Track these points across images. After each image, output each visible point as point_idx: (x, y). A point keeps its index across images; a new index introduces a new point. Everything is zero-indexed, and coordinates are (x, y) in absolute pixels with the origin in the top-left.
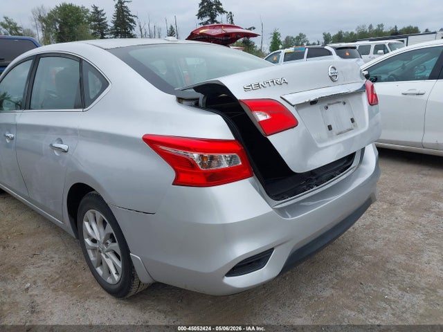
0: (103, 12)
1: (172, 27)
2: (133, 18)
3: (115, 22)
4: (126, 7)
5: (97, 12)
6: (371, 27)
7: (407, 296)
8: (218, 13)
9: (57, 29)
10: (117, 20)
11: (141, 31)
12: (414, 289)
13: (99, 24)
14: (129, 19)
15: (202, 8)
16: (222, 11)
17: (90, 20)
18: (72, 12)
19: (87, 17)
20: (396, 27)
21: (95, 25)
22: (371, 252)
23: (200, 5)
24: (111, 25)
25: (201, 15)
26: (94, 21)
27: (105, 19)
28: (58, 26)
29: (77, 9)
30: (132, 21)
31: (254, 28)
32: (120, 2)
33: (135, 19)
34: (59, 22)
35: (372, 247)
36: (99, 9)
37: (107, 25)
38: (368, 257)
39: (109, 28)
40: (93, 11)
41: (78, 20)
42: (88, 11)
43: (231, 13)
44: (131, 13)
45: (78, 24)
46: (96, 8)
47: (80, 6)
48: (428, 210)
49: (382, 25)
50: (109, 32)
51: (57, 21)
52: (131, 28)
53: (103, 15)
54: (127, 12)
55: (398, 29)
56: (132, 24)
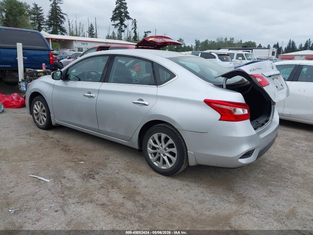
0: (41, 9)
1: (92, 25)
2: (64, 15)
3: (49, 17)
4: (58, 7)
5: (36, 8)
6: (226, 39)
7: (295, 177)
8: (125, 19)
9: (3, 17)
10: (51, 15)
11: (69, 25)
12: (296, 175)
13: (38, 17)
14: (60, 16)
15: (115, 14)
16: (129, 18)
17: (30, 13)
18: (16, 5)
19: (29, 11)
20: (241, 41)
21: (35, 18)
22: (272, 162)
23: (113, 12)
24: (46, 18)
25: (113, 19)
26: (34, 14)
27: (42, 14)
28: (4, 14)
29: (21, 4)
30: (62, 17)
31: (150, 32)
32: (54, 3)
33: (65, 16)
34: (5, 12)
35: (272, 160)
36: (38, 6)
37: (44, 18)
38: (271, 163)
39: (45, 20)
40: (34, 7)
41: (21, 12)
42: (29, 6)
43: (135, 20)
44: (62, 12)
45: (21, 15)
46: (36, 5)
47: (23, 2)
48: (291, 145)
49: (233, 39)
50: (45, 23)
51: (4, 11)
52: (62, 22)
53: (41, 11)
54: (59, 11)
55: (243, 42)
56: (62, 20)
